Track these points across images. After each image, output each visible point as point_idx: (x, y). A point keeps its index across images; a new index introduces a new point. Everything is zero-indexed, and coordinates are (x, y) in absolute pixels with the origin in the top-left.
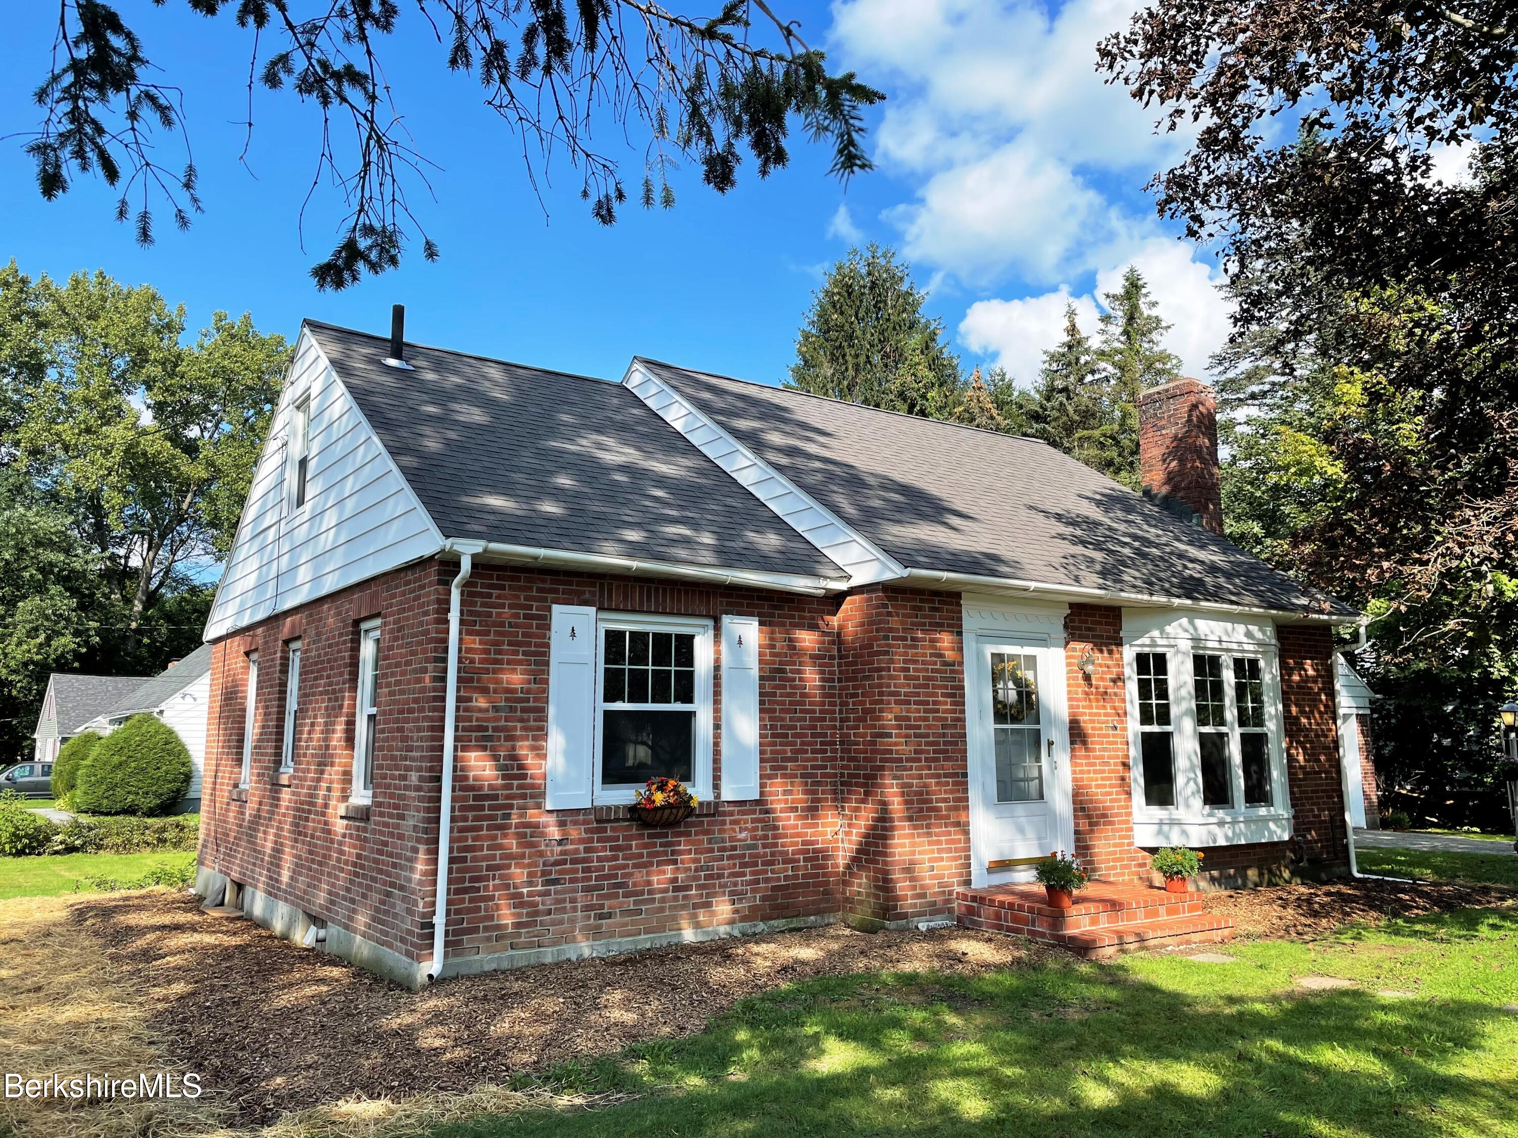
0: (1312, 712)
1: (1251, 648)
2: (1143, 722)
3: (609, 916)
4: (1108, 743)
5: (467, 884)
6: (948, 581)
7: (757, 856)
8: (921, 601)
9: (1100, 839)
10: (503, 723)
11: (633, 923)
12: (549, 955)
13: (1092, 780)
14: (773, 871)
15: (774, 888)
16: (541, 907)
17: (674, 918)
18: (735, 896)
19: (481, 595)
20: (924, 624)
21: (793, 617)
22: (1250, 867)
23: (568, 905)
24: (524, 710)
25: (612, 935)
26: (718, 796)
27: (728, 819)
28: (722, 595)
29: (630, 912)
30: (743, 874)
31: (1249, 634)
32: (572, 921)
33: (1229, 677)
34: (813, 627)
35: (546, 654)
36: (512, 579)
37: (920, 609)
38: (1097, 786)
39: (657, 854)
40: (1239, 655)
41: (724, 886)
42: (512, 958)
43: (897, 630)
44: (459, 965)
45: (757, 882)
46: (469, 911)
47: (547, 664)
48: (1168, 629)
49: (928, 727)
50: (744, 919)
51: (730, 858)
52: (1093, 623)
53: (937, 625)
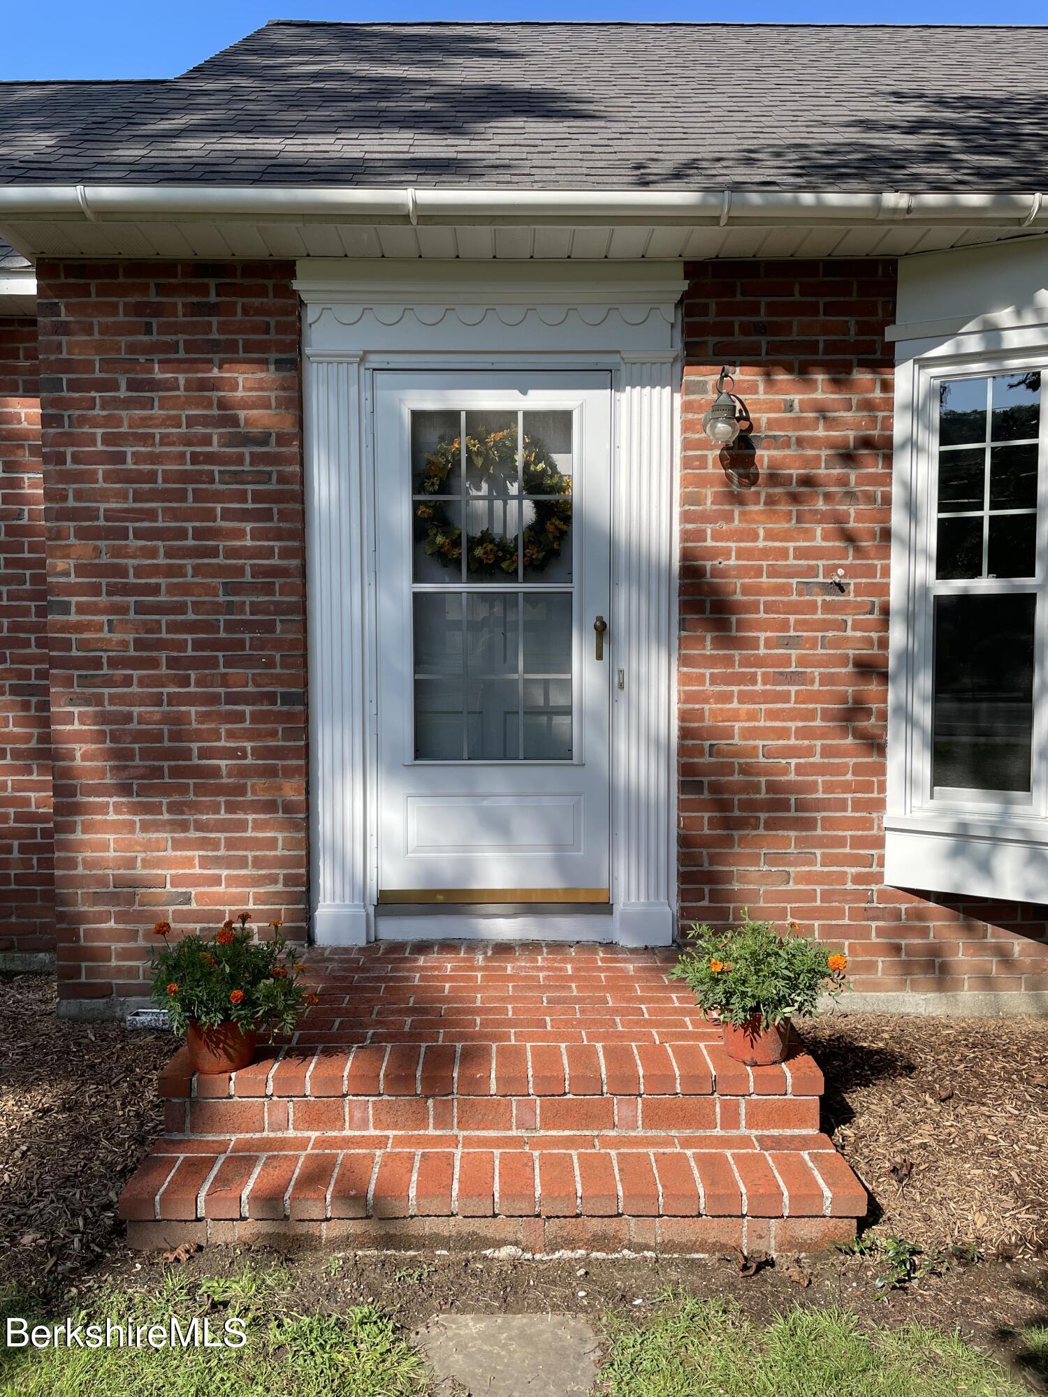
2: (945, 569)
4: (800, 625)
9: (754, 859)
13: (735, 716)
37: (158, 310)
43: (88, 367)
49: (185, 589)
52: (773, 309)
53: (214, 346)
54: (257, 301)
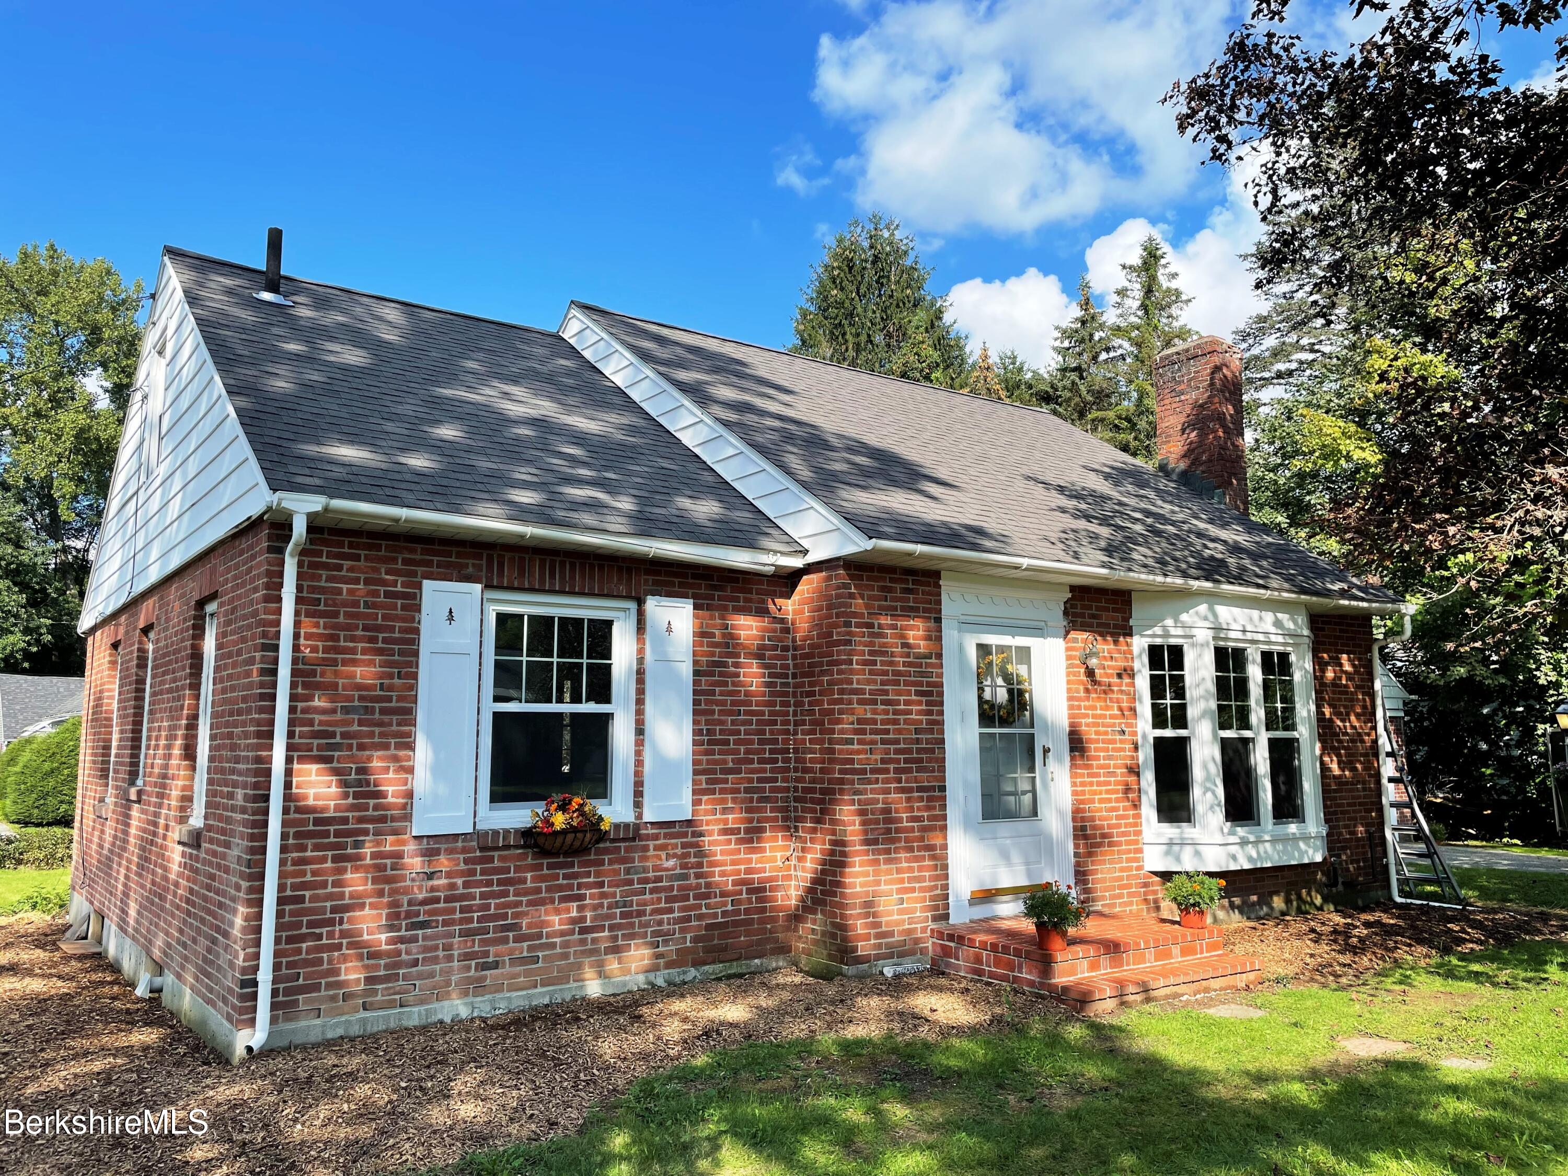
0: (1348, 714)
1: (1280, 639)
2: (1156, 725)
3: (496, 965)
4: (1114, 750)
5: (304, 930)
6: (922, 556)
7: (689, 888)
8: (892, 580)
9: (1104, 861)
10: (355, 728)
11: (527, 973)
12: (414, 1016)
13: (1095, 793)
14: (708, 906)
15: (709, 927)
16: (404, 957)
17: (580, 966)
18: (659, 937)
19: (326, 566)
20: (895, 609)
21: (737, 599)
22: (1277, 893)
23: (441, 953)
24: (383, 711)
25: (499, 989)
26: (639, 816)
27: (651, 844)
28: (648, 572)
29: (523, 961)
30: (671, 911)
31: (1278, 623)
32: (448, 972)
33: (1255, 673)
34: (762, 612)
35: (415, 642)
36: (369, 547)
37: (890, 590)
38: (1101, 801)
39: (561, 888)
40: (1265, 648)
41: (647, 925)
42: (364, 1021)
43: (861, 615)
44: (293, 1031)
45: (688, 919)
46: (307, 963)
47: (416, 654)
48: (1184, 617)
49: (899, 731)
50: (669, 965)
51: (652, 891)
52: (1097, 608)
53: (912, 609)
54: (927, 589)
